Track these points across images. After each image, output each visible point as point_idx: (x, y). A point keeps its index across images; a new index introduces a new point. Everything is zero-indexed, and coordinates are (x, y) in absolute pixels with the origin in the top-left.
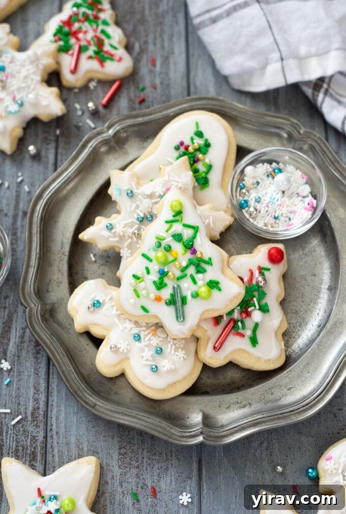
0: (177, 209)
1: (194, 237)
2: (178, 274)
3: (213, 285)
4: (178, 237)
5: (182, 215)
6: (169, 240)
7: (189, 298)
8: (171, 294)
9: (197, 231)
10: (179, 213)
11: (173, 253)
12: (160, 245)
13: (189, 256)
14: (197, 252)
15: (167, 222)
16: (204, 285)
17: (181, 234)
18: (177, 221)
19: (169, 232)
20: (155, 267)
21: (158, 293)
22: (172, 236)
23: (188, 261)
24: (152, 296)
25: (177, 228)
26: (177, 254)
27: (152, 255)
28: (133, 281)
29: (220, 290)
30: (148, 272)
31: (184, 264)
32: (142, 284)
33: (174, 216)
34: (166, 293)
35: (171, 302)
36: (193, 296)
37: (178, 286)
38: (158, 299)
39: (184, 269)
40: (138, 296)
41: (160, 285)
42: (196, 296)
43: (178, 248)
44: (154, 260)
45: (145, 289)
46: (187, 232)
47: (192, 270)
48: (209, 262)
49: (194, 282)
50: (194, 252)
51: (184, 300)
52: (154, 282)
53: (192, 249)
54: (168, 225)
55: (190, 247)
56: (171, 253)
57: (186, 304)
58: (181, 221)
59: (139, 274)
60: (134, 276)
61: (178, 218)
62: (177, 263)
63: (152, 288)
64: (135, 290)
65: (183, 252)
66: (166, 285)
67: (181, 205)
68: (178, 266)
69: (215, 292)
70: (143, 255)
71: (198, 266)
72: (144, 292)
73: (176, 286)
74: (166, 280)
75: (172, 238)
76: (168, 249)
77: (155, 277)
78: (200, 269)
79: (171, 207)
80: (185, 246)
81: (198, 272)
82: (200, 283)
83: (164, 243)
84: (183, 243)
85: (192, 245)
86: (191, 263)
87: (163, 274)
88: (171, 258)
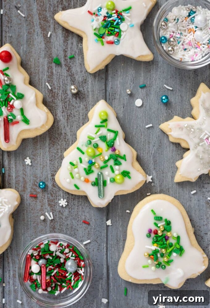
0: (104, 118)
1: (115, 139)
2: (102, 164)
3: (126, 174)
4: (103, 138)
5: (107, 122)
6: (97, 140)
7: (108, 182)
8: (96, 178)
9: (117, 135)
10: (105, 121)
11: (99, 149)
12: (90, 143)
13: (110, 152)
14: (116, 150)
15: (96, 126)
16: (119, 174)
17: (106, 136)
18: (104, 126)
19: (98, 134)
20: (86, 159)
21: (86, 176)
22: (100, 137)
23: (109, 156)
24: (82, 178)
25: (103, 131)
26: (102, 150)
27: (84, 149)
28: (70, 167)
29: (130, 178)
30: (81, 162)
31: (106, 158)
32: (76, 170)
33: (101, 123)
34: (93, 177)
35: (96, 184)
36: (111, 181)
37: (101, 173)
38: (87, 181)
39: (106, 162)
40: (73, 178)
41: (89, 171)
42: (113, 181)
43: (103, 146)
44: (85, 153)
45: (78, 173)
46: (110, 135)
47: (111, 162)
48: (124, 158)
49: (113, 171)
50: (114, 150)
51: (105, 183)
52: (85, 169)
53: (113, 148)
54: (97, 129)
55: (111, 146)
56: (98, 149)
57: (106, 185)
58: (106, 127)
59: (75, 163)
60: (71, 163)
61: (104, 124)
62: (101, 157)
63: (83, 173)
64: (71, 174)
65: (107, 149)
66: (93, 171)
67: (107, 115)
68: (102, 159)
69: (127, 179)
70: (78, 149)
71: (116, 160)
72: (77, 175)
73: (100, 173)
74: (93, 168)
75: (99, 138)
76: (96, 146)
77: (85, 165)
78: (117, 163)
79: (100, 116)
80: (108, 145)
81: (116, 164)
82: (117, 172)
83: (93, 141)
84: (107, 143)
85: (113, 145)
86: (111, 157)
87: (91, 163)
88: (98, 153)
